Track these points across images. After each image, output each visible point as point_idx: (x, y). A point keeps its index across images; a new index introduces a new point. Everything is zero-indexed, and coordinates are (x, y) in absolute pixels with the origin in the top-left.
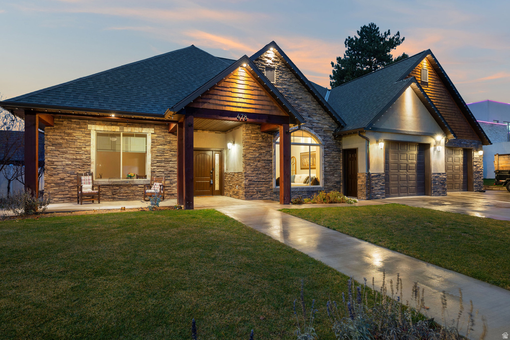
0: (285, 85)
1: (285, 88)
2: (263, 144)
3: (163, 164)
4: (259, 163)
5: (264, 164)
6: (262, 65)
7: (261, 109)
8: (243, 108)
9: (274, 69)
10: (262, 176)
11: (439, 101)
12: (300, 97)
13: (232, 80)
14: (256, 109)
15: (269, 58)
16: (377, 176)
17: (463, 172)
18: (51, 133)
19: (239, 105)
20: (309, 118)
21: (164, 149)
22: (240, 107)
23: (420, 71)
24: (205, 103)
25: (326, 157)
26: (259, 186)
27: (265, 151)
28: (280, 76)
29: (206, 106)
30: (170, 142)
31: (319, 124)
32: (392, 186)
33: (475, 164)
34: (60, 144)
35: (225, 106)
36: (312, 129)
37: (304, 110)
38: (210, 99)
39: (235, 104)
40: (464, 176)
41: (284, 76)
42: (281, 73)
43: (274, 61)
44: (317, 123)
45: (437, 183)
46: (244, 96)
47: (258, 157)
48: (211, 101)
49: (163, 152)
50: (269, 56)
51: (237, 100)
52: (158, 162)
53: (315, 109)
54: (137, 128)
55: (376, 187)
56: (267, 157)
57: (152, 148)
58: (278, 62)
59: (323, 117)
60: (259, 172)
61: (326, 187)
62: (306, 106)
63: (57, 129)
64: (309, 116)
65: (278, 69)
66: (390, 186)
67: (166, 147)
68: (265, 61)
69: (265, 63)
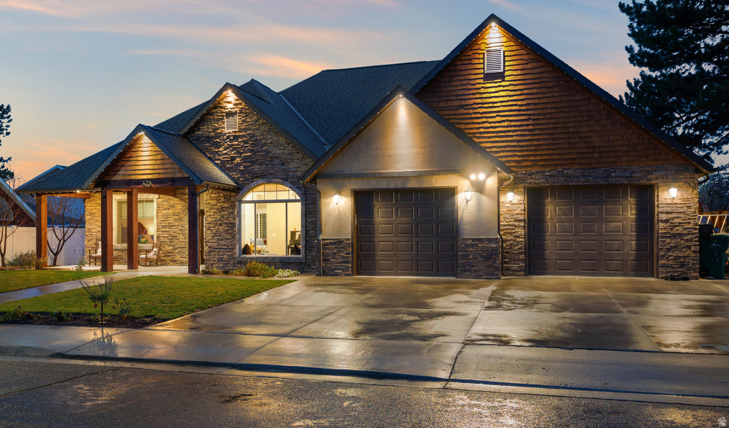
0: (250, 129)
1: (249, 134)
2: (226, 205)
3: (167, 229)
4: (220, 228)
5: (226, 228)
6: (222, 112)
7: (165, 173)
8: (148, 174)
9: (236, 113)
10: (224, 242)
11: (537, 101)
12: (269, 141)
13: (138, 149)
14: (159, 174)
15: (229, 102)
16: (335, 243)
17: (637, 235)
18: (88, 205)
19: (144, 172)
20: (283, 167)
21: (168, 213)
22: (145, 174)
23: (481, 56)
24: (115, 175)
25: (309, 216)
26: (221, 253)
27: (226, 213)
28: (243, 121)
29: (116, 178)
30: (173, 206)
31: (298, 173)
32: (381, 258)
33: (664, 217)
34: (94, 213)
35: (132, 175)
36: (287, 180)
37: (275, 157)
38: (119, 171)
39: (140, 172)
40: (637, 244)
41: (248, 120)
42: (244, 117)
43: (236, 105)
44: (294, 172)
45: (471, 257)
46: (148, 163)
47: (219, 220)
48: (119, 173)
49: (167, 217)
50: (229, 99)
51: (142, 167)
52: (164, 227)
53: (291, 154)
54: (145, 194)
55: (334, 258)
56: (231, 220)
57: (157, 213)
58: (240, 104)
59: (303, 162)
60: (221, 237)
61: (310, 258)
62: (278, 152)
63: (92, 201)
64: (283, 164)
65: (241, 112)
66: (377, 258)
67: (170, 211)
68: (224, 108)
69: (225, 109)
